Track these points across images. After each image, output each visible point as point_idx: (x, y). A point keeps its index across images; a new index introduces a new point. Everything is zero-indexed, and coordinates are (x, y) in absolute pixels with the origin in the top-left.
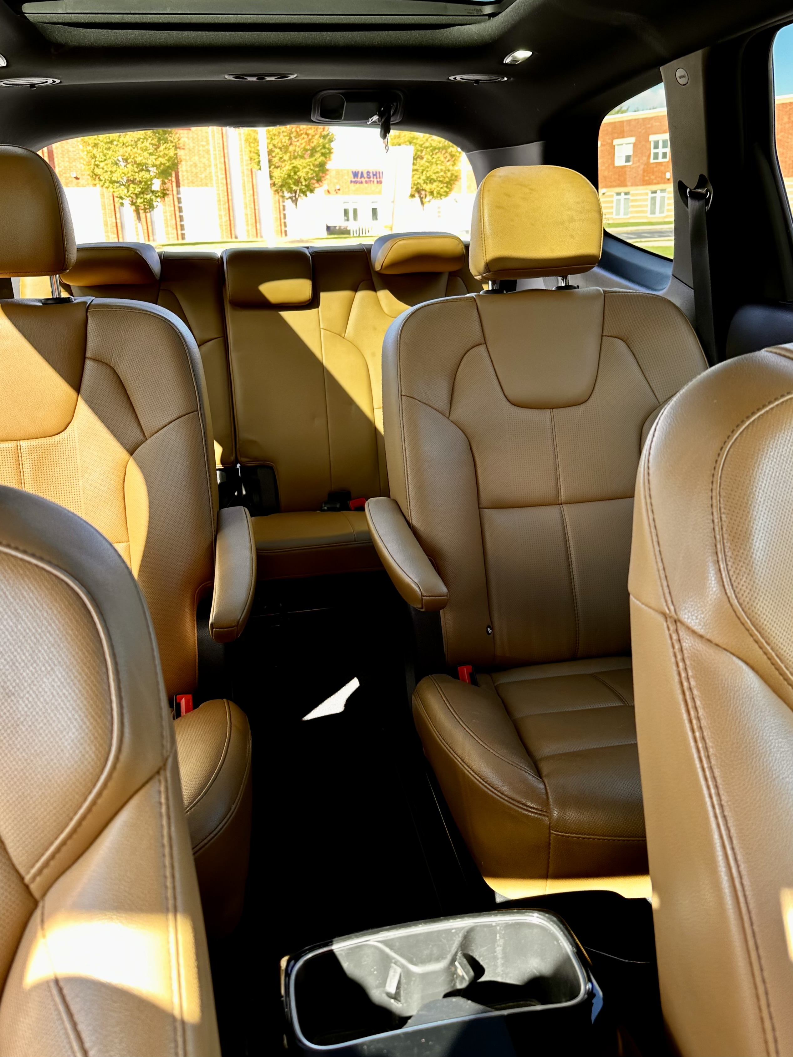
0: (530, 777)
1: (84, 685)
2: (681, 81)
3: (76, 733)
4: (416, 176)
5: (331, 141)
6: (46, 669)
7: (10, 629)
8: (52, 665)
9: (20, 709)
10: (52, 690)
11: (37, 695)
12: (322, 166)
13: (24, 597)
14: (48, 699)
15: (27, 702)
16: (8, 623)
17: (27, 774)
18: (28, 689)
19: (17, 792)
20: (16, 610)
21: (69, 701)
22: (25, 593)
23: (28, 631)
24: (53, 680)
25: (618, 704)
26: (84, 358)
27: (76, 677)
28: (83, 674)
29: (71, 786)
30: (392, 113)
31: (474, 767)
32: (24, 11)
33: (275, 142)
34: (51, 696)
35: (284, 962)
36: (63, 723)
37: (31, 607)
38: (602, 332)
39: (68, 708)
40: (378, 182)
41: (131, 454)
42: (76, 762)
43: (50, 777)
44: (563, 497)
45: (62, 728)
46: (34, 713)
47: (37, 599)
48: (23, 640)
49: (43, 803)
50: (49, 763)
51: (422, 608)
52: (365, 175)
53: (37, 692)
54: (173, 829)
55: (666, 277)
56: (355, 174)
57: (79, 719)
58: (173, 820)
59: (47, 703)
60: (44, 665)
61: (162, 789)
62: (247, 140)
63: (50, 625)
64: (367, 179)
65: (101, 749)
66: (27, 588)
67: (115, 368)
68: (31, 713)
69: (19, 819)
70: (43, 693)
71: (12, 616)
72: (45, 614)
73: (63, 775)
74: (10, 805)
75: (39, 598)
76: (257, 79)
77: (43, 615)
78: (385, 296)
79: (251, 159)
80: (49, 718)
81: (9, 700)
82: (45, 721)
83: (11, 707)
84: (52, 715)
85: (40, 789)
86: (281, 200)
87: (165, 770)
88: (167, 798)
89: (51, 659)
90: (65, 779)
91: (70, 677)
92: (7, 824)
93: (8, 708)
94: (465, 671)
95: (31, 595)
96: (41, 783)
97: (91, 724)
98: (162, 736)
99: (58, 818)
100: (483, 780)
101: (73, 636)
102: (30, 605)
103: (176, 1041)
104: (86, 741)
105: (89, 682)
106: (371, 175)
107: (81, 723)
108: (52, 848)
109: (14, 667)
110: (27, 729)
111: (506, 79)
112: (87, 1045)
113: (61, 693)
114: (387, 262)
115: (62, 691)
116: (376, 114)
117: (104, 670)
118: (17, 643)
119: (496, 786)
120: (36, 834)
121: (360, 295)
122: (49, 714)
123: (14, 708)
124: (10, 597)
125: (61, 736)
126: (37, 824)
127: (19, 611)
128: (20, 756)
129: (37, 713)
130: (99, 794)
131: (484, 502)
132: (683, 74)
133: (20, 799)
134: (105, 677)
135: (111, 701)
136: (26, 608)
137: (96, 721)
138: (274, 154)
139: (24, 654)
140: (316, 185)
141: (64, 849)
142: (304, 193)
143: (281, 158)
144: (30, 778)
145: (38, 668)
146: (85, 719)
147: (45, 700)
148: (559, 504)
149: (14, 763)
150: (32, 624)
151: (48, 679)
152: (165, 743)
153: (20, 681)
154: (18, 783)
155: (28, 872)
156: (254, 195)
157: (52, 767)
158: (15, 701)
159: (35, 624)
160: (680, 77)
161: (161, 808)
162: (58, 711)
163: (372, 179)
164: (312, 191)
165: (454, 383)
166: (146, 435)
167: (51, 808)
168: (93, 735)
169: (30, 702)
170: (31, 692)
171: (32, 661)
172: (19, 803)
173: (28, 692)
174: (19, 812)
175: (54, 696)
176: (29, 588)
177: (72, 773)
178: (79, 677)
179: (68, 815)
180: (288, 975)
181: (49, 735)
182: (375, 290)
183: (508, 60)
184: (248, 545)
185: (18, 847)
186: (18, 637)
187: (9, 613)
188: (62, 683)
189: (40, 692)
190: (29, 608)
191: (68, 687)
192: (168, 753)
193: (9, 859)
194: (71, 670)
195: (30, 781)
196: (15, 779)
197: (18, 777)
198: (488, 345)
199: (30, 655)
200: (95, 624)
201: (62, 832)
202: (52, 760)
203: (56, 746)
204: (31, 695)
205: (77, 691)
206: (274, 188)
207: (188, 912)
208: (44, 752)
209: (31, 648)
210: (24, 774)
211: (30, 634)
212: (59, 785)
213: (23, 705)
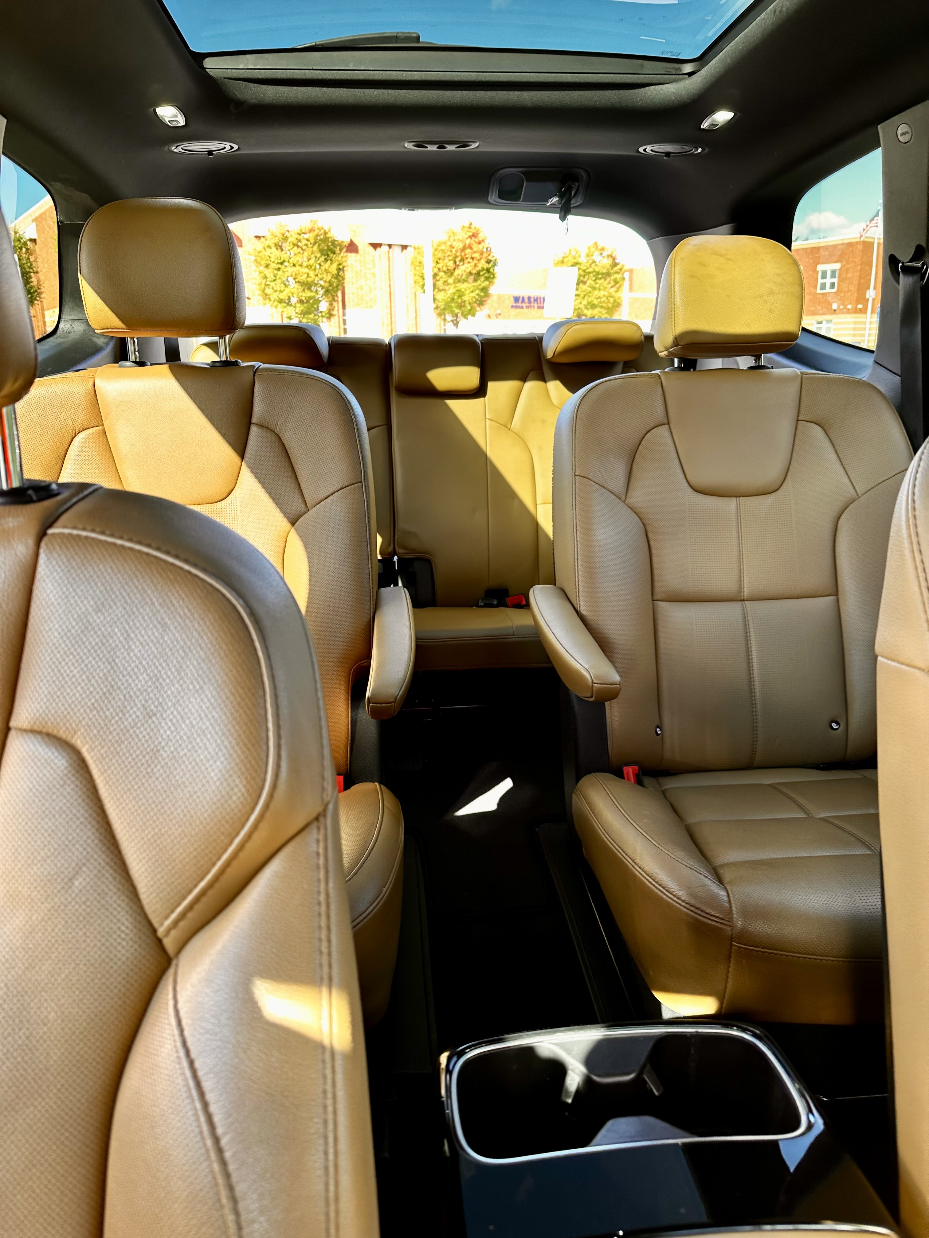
0: (710, 883)
1: (237, 707)
2: (901, 139)
3: (225, 763)
4: (578, 301)
5: (494, 266)
6: (194, 687)
7: (155, 641)
8: (202, 683)
9: (162, 732)
10: (200, 711)
11: (182, 717)
12: (485, 290)
13: (174, 606)
14: (194, 722)
15: (170, 724)
16: (153, 634)
17: (166, 808)
18: (172, 709)
19: (153, 829)
20: (163, 619)
21: (219, 725)
22: (174, 601)
23: (175, 643)
24: (202, 700)
25: (802, 815)
26: (250, 423)
27: (228, 698)
28: (236, 695)
29: (216, 824)
30: (573, 194)
31: (646, 869)
32: (205, 66)
33: (440, 266)
34: (198, 719)
35: (444, 1058)
36: (210, 750)
37: (181, 617)
38: (798, 416)
39: (217, 734)
40: (538, 307)
41: (293, 524)
42: (223, 797)
43: (192, 812)
44: (746, 592)
45: (209, 756)
46: (178, 737)
47: (187, 607)
48: (170, 654)
49: (182, 842)
50: (191, 796)
51: (592, 697)
52: (526, 300)
53: (182, 713)
54: (331, 885)
55: (865, 367)
56: (516, 299)
57: (229, 747)
58: (331, 874)
59: (193, 726)
60: (192, 683)
61: (321, 837)
62: (412, 263)
63: (202, 638)
64: (527, 304)
65: (252, 783)
66: (176, 595)
67: (280, 436)
68: (175, 737)
69: (154, 860)
70: (189, 714)
71: (158, 626)
72: (196, 625)
73: (207, 810)
74: (145, 843)
75: (190, 607)
76: (438, 148)
77: (193, 626)
78: (555, 387)
79: (415, 282)
80: (194, 743)
81: (150, 721)
82: (190, 746)
83: (152, 730)
84: (198, 740)
85: (180, 826)
86: (442, 322)
87: (325, 816)
88: (326, 849)
89: (200, 676)
90: (209, 815)
91: (221, 697)
92: (140, 865)
93: (148, 730)
94: (629, 771)
95: (181, 602)
96: (182, 819)
97: (243, 752)
98: (323, 778)
99: (199, 861)
100: (657, 882)
101: (227, 652)
102: (179, 614)
103: (326, 1137)
104: (236, 772)
105: (242, 704)
106: (532, 300)
107: (231, 751)
108: (190, 898)
109: (157, 684)
110: (168, 756)
111: (700, 150)
112: (220, 1131)
113: (210, 716)
114: (560, 348)
115: (211, 713)
116: (556, 195)
117: (261, 693)
118: (162, 657)
119: (671, 890)
120: (173, 879)
121: (531, 386)
122: (195, 739)
123: (155, 730)
124: (156, 604)
125: (207, 765)
126: (173, 868)
127: (167, 620)
128: (159, 787)
129: (181, 737)
130: (249, 836)
131: (658, 594)
132: (905, 130)
133: (156, 837)
134: (261, 701)
135: (267, 730)
136: (174, 617)
137: (249, 749)
138: (438, 278)
139: (170, 669)
140: (478, 309)
141: (205, 899)
142: (465, 317)
143: (445, 282)
144: (168, 812)
145: (184, 686)
146: (236, 748)
147: (191, 723)
148: (741, 600)
149: (152, 794)
150: (181, 636)
151: (196, 699)
152: (325, 784)
153: (164, 699)
154: (155, 818)
155: (161, 925)
156: (416, 318)
157: (194, 800)
158: (157, 722)
159: (184, 636)
160: (902, 134)
161: (318, 859)
162: (206, 736)
163: (532, 304)
164: (474, 315)
165: (632, 465)
166: (308, 505)
167: (192, 849)
168: (245, 766)
169: (174, 725)
170: (175, 713)
171: (178, 678)
172: (155, 841)
173: (172, 713)
174: (154, 853)
175: (201, 719)
176: (180, 595)
177: (217, 808)
178: (232, 698)
179: (210, 858)
180: (449, 1072)
181: (193, 764)
182: (544, 380)
183: (705, 125)
184: (408, 623)
185: (151, 894)
186: (164, 650)
187: (155, 622)
188: (212, 704)
189: (186, 714)
190: (178, 617)
191: (218, 709)
192: (329, 799)
193: (141, 907)
194: (222, 690)
195: (169, 816)
196: (152, 814)
197: (156, 810)
198: (671, 425)
199: (177, 670)
200: (252, 641)
201: (202, 879)
202: (195, 792)
203: (201, 776)
204: (175, 717)
205: (228, 714)
206: (438, 311)
207: (344, 986)
208: (187, 783)
209: (178, 662)
210: (163, 807)
211: (178, 647)
212: (201, 823)
213: (166, 728)
